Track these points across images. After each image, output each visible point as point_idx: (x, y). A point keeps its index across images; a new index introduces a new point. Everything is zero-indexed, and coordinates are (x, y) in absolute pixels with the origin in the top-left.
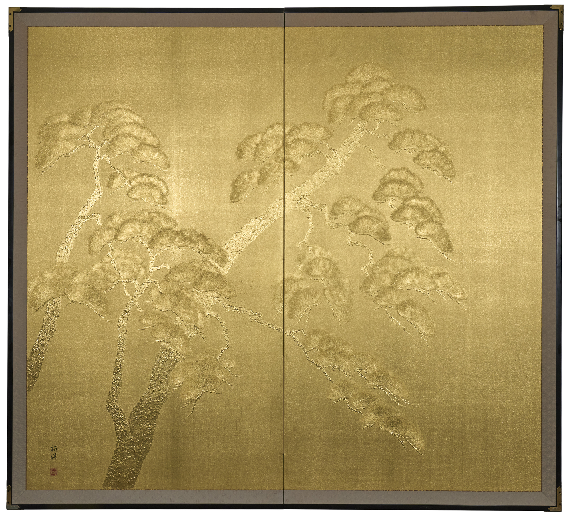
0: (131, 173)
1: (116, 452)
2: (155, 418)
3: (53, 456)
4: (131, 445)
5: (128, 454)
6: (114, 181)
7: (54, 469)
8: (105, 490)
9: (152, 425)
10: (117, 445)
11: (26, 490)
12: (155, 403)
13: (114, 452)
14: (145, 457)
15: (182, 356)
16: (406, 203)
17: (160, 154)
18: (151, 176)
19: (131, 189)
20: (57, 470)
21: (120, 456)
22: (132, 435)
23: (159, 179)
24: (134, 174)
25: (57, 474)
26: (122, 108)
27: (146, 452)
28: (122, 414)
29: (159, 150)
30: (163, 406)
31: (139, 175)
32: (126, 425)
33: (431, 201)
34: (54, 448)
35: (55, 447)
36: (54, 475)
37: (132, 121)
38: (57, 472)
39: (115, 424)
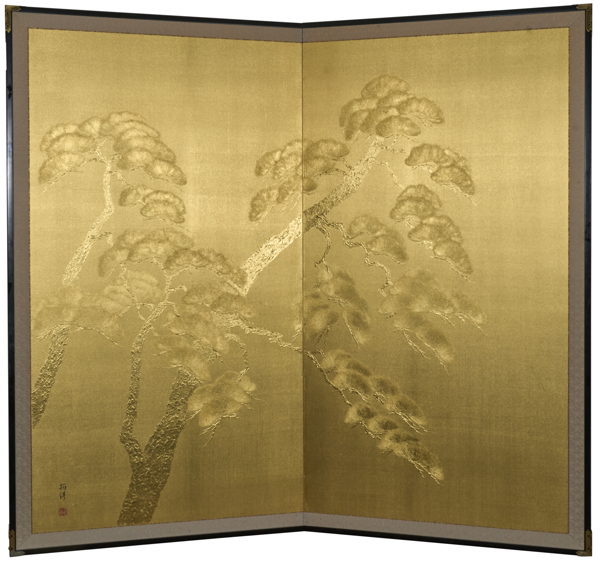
0: (145, 189)
1: (131, 485)
2: (173, 447)
3: (62, 495)
4: (148, 478)
5: (145, 487)
6: (126, 198)
7: (63, 509)
8: (120, 526)
9: (169, 455)
10: (132, 478)
11: (32, 533)
12: (172, 432)
13: (130, 486)
14: (162, 489)
15: (201, 382)
16: (424, 222)
17: (176, 170)
18: (166, 193)
19: (145, 207)
20: (66, 510)
21: (135, 489)
22: (148, 467)
23: (175, 197)
24: (148, 191)
25: (66, 514)
26: (134, 121)
27: (164, 484)
28: (138, 445)
29: (175, 166)
30: (181, 435)
31: (154, 192)
32: (142, 457)
33: (449, 220)
34: (62, 486)
35: (64, 485)
36: (63, 515)
37: (146, 135)
38: (67, 512)
39: (130, 457)
